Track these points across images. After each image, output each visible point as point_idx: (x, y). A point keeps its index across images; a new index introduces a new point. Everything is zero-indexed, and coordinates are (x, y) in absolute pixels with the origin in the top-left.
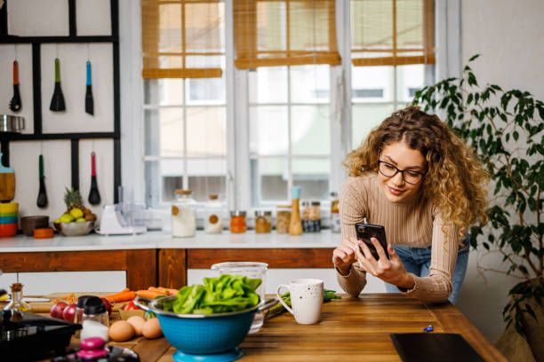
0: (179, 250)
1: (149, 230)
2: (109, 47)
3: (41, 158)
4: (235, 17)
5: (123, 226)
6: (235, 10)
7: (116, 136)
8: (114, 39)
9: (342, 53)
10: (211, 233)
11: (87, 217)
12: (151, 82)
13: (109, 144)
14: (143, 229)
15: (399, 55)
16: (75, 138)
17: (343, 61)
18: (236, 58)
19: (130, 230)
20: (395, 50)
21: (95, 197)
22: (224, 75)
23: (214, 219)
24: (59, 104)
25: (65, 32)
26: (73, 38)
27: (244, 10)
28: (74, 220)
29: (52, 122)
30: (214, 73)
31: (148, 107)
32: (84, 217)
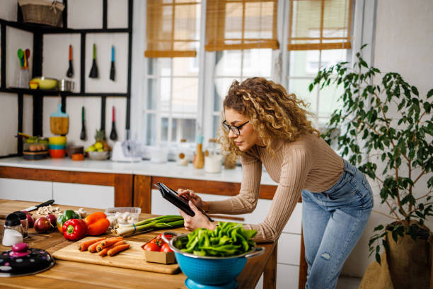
0: (147, 177)
1: (144, 159)
2: (125, 36)
3: (83, 109)
4: (208, 14)
5: (126, 156)
6: (208, 10)
7: (128, 95)
8: (129, 30)
9: (280, 41)
10: (179, 165)
11: (105, 149)
12: (154, 60)
13: (123, 101)
14: (140, 159)
15: (324, 42)
16: (104, 97)
17: (281, 47)
18: (207, 43)
19: (130, 159)
20: (321, 38)
21: (114, 136)
22: (198, 55)
23: (182, 156)
24: (95, 73)
25: (100, 26)
26: (105, 30)
27: (214, 9)
28: (96, 150)
29: (91, 86)
30: (192, 54)
31: (150, 77)
32: (103, 148)
